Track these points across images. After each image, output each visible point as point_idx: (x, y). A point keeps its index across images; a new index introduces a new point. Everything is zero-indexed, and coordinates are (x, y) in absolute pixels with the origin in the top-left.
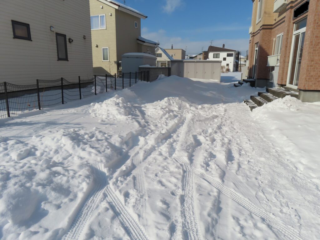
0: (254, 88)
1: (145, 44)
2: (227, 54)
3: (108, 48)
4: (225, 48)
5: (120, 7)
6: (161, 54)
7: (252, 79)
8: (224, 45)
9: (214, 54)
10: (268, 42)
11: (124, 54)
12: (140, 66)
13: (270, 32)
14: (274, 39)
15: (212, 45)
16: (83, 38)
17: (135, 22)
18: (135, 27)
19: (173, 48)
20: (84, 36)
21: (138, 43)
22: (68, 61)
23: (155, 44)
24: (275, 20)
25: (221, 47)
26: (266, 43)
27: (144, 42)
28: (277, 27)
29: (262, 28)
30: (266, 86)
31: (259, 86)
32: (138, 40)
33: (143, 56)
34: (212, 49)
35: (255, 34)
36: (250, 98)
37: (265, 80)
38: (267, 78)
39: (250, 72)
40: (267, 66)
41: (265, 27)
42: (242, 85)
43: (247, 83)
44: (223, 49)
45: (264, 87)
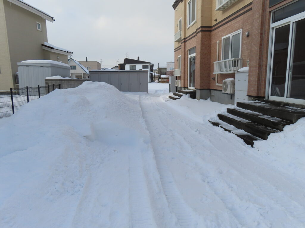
0: (196, 99)
2: (143, 66)
4: (140, 60)
6: (76, 66)
7: (187, 89)
8: (138, 58)
9: (130, 66)
11: (22, 62)
12: (47, 78)
13: (210, 36)
14: (218, 42)
15: (128, 58)
17: (37, 22)
18: (38, 29)
19: (88, 61)
21: (44, 50)
23: (68, 52)
24: (216, 21)
25: (137, 59)
26: (206, 48)
27: (52, 48)
28: (221, 29)
29: (200, 30)
30: (210, 98)
31: (202, 97)
32: (43, 45)
33: (51, 64)
34: (127, 61)
35: (186, 40)
36: (218, 118)
37: (208, 91)
38: (210, 88)
39: (184, 82)
40: (214, 73)
41: (204, 29)
42: (182, 97)
43: (186, 94)
44: (138, 62)
45: (208, 98)
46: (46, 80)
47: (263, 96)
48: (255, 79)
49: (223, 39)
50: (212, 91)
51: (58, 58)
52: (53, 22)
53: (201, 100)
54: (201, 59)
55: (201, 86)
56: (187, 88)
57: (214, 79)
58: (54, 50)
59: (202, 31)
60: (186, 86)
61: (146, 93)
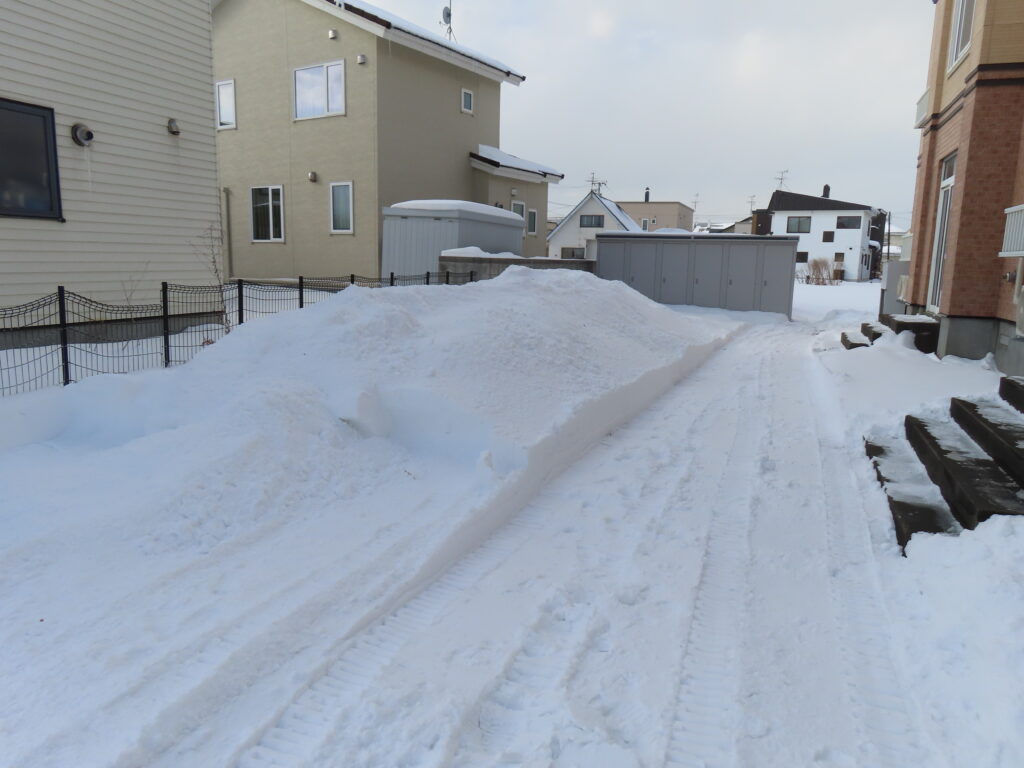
0: (932, 356)
1: (497, 171)
2: (839, 218)
3: (350, 184)
4: (833, 196)
5: (392, 30)
6: (603, 216)
7: (924, 312)
8: (827, 189)
9: (789, 218)
10: (1008, 145)
12: (445, 253)
15: (784, 189)
16: (165, 131)
17: (464, 90)
18: (463, 109)
19: (650, 200)
20: (171, 121)
21: (475, 169)
22: (64, 221)
23: (545, 175)
25: (819, 194)
26: (995, 152)
27: (496, 164)
29: (974, 80)
30: (994, 353)
31: (955, 350)
32: (474, 156)
33: (460, 211)
34: (783, 200)
35: (941, 120)
37: (989, 325)
38: (998, 316)
39: (917, 284)
40: (1001, 254)
41: (991, 75)
42: (877, 342)
43: (898, 331)
44: (824, 204)
45: (984, 356)
46: (442, 259)
50: (1002, 325)
51: (514, 192)
52: (518, 85)
53: (950, 360)
54: (966, 195)
55: (953, 304)
56: (924, 307)
57: (1013, 280)
58: (500, 168)
59: (980, 83)
60: (920, 302)
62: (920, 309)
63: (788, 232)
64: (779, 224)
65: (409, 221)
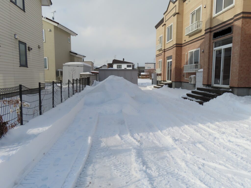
0: (172, 88)
1: (77, 56)
2: (127, 65)
3: (47, 58)
4: (125, 61)
5: (59, 25)
8: (124, 59)
9: (117, 65)
10: (180, 56)
11: (66, 63)
13: (181, 49)
14: (186, 53)
15: (116, 59)
16: (38, 48)
17: (68, 38)
18: (69, 42)
19: (84, 61)
20: (39, 46)
21: (71, 55)
22: (28, 67)
24: (185, 41)
27: (77, 54)
28: (188, 46)
30: (181, 87)
31: (177, 87)
32: (71, 52)
33: (84, 65)
36: (187, 96)
37: (180, 83)
38: (181, 81)
39: (164, 77)
40: (184, 72)
41: (177, 45)
42: (163, 87)
43: (166, 85)
44: (123, 62)
45: (180, 88)
46: (81, 75)
47: (210, 84)
48: (206, 75)
49: (190, 52)
50: (182, 83)
51: (79, 60)
52: (76, 36)
53: (176, 89)
54: (176, 63)
55: (175, 80)
56: (166, 81)
57: (184, 76)
58: (77, 55)
59: (176, 46)
60: (165, 80)
61: (137, 85)
62: (165, 81)
63: (117, 68)
64: (115, 67)
65: (70, 67)
